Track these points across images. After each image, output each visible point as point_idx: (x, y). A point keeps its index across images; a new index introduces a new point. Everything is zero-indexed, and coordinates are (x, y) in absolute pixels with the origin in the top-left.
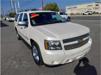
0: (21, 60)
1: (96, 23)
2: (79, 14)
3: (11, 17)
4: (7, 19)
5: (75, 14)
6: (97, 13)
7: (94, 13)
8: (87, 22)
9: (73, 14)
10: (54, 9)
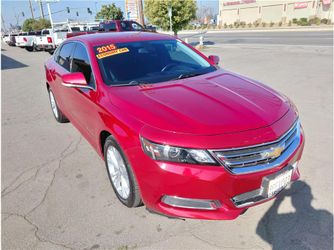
0: (82, 173)
1: (320, 55)
2: (264, 25)
3: (31, 34)
4: (19, 40)
5: (250, 25)
6: (325, 21)
7: (314, 21)
8: (292, 51)
9: (243, 24)
10: (180, 5)
